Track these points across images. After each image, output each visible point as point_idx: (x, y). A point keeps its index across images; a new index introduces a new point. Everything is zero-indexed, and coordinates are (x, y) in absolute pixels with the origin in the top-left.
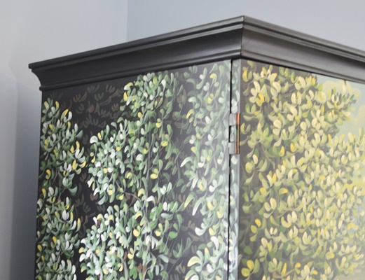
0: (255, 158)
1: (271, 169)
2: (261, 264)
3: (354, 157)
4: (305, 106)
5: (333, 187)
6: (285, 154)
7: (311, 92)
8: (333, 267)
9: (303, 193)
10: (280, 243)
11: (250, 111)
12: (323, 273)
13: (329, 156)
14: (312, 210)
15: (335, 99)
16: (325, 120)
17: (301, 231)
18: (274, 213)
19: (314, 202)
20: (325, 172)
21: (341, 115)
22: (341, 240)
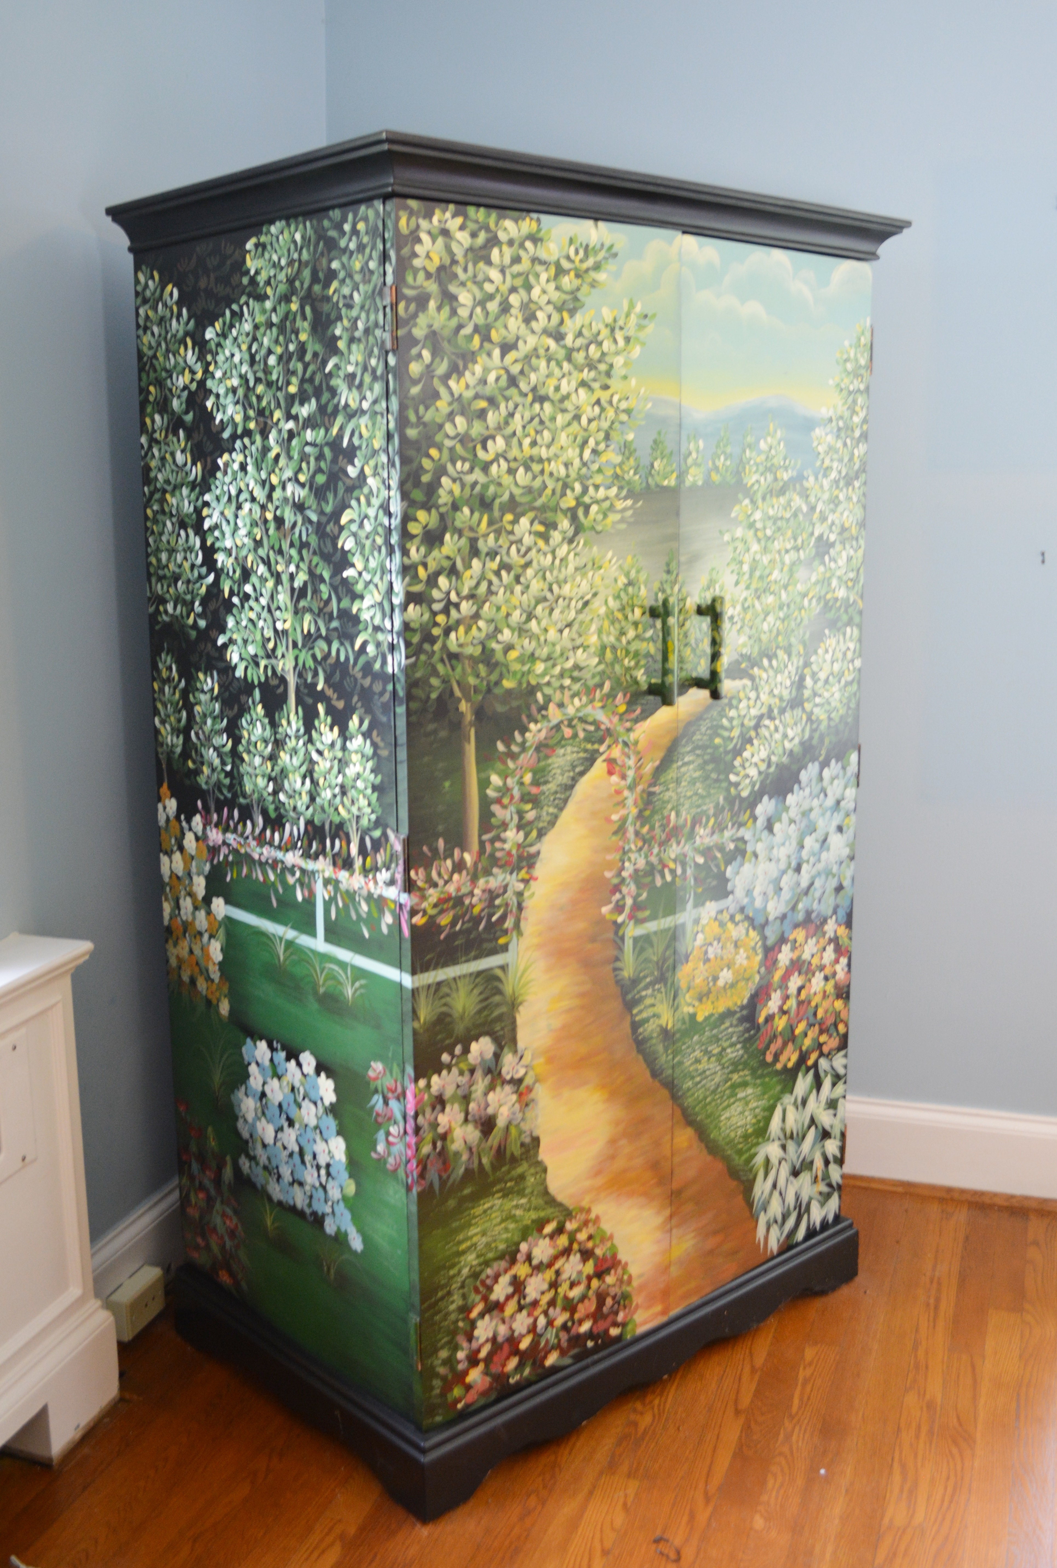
0: (426, 354)
1: (456, 370)
2: (442, 517)
3: (613, 348)
4: (517, 268)
5: (574, 396)
6: (481, 346)
7: (528, 244)
8: (574, 519)
9: (516, 406)
10: (475, 483)
11: (415, 279)
13: (564, 347)
14: (533, 433)
15: (577, 252)
16: (558, 288)
17: (513, 465)
18: (464, 439)
19: (537, 420)
20: (557, 372)
21: (588, 279)
22: (588, 479)
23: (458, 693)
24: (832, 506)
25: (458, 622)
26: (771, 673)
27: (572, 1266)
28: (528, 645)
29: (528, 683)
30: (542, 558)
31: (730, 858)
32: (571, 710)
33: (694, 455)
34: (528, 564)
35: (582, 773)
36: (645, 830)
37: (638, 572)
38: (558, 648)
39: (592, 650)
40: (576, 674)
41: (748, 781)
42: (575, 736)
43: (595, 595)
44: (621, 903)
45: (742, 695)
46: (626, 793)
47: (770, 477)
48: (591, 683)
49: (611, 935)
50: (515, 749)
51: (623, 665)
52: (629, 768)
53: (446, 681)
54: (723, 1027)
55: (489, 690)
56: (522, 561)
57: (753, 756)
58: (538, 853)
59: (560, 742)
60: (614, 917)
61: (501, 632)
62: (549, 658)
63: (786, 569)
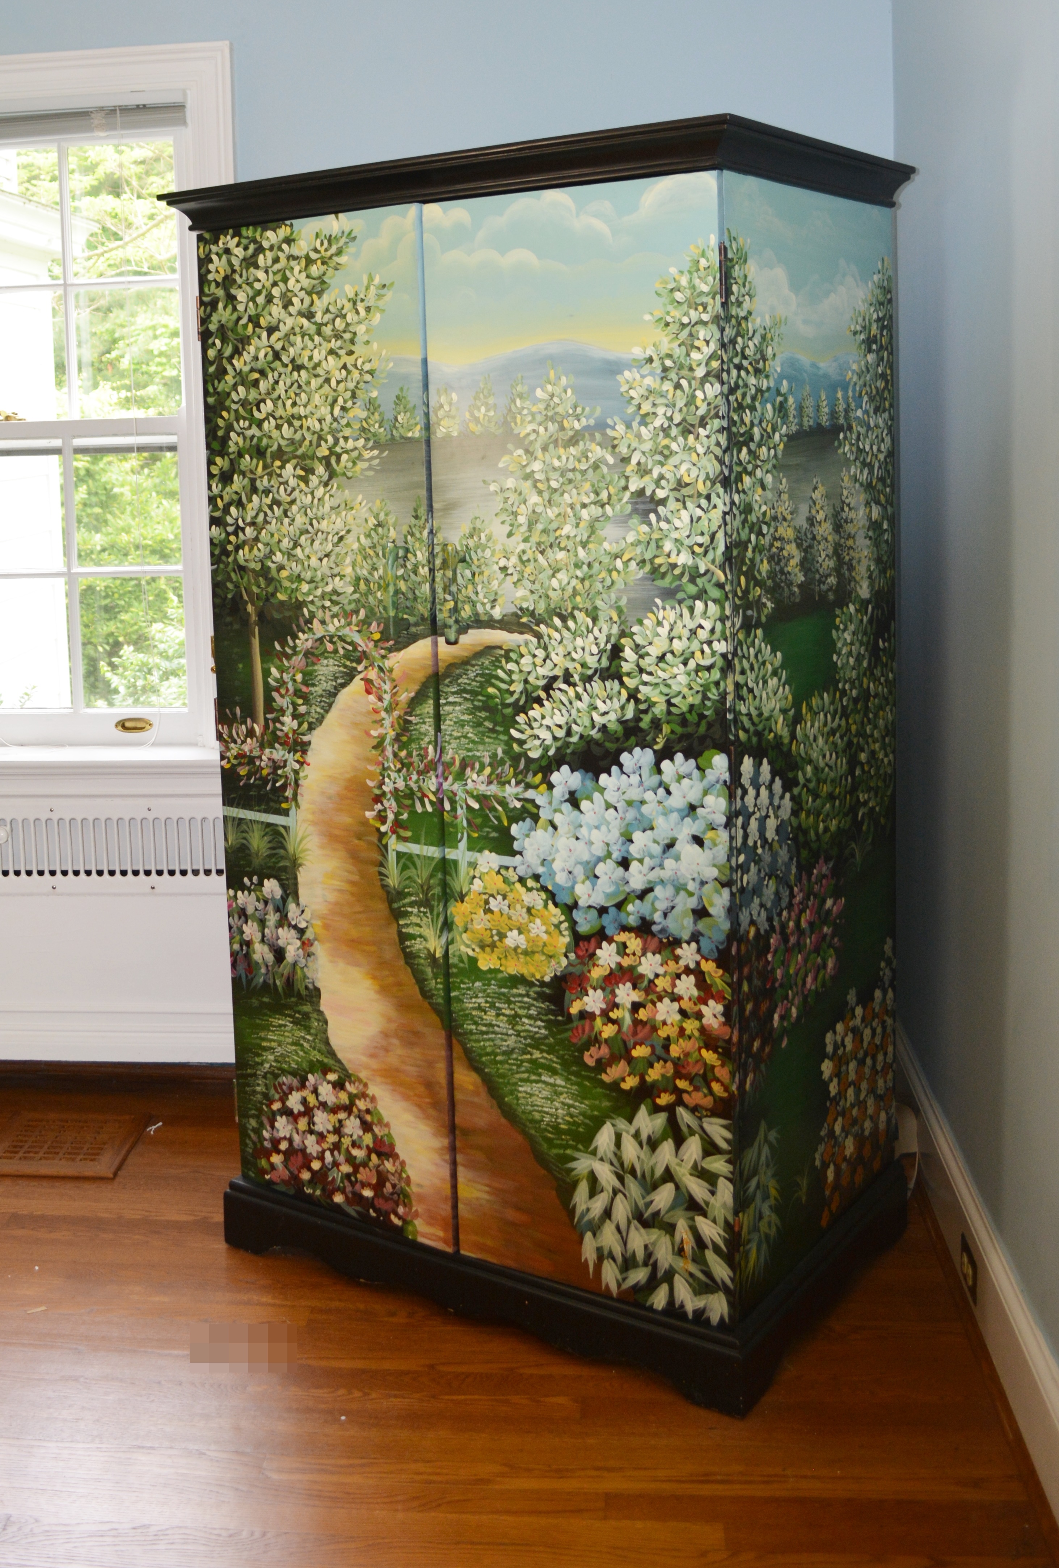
0: (218, 342)
1: (237, 352)
3: (356, 318)
4: (277, 267)
5: (324, 363)
6: (254, 331)
7: (285, 246)
8: (328, 466)
9: (280, 374)
10: (253, 436)
12: (313, 474)
13: (315, 323)
14: (293, 396)
15: (322, 244)
16: (308, 277)
17: (280, 422)
18: (244, 403)
19: (296, 385)
20: (310, 345)
21: (332, 264)
22: (338, 432)
23: (246, 597)
24: (658, 457)
25: (244, 543)
26: (565, 633)
27: (352, 1126)
28: (297, 569)
29: (297, 598)
30: (303, 497)
31: (517, 816)
32: (331, 629)
33: (447, 408)
34: (293, 502)
35: (343, 686)
36: (403, 754)
37: (387, 515)
38: (319, 573)
39: (348, 579)
40: (334, 598)
41: (537, 742)
42: (336, 651)
43: (348, 532)
44: (383, 814)
45: (523, 650)
46: (383, 714)
47: (552, 427)
48: (348, 608)
49: (374, 839)
50: (287, 649)
51: (376, 597)
52: (385, 692)
53: (237, 586)
54: (515, 991)
55: (267, 600)
56: (289, 499)
57: (543, 717)
58: (309, 743)
59: (323, 654)
60: (378, 825)
61: (274, 554)
62: (312, 581)
63: (583, 524)
